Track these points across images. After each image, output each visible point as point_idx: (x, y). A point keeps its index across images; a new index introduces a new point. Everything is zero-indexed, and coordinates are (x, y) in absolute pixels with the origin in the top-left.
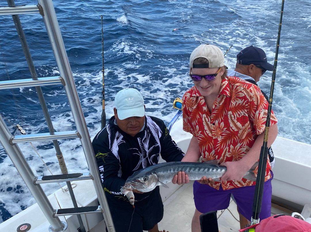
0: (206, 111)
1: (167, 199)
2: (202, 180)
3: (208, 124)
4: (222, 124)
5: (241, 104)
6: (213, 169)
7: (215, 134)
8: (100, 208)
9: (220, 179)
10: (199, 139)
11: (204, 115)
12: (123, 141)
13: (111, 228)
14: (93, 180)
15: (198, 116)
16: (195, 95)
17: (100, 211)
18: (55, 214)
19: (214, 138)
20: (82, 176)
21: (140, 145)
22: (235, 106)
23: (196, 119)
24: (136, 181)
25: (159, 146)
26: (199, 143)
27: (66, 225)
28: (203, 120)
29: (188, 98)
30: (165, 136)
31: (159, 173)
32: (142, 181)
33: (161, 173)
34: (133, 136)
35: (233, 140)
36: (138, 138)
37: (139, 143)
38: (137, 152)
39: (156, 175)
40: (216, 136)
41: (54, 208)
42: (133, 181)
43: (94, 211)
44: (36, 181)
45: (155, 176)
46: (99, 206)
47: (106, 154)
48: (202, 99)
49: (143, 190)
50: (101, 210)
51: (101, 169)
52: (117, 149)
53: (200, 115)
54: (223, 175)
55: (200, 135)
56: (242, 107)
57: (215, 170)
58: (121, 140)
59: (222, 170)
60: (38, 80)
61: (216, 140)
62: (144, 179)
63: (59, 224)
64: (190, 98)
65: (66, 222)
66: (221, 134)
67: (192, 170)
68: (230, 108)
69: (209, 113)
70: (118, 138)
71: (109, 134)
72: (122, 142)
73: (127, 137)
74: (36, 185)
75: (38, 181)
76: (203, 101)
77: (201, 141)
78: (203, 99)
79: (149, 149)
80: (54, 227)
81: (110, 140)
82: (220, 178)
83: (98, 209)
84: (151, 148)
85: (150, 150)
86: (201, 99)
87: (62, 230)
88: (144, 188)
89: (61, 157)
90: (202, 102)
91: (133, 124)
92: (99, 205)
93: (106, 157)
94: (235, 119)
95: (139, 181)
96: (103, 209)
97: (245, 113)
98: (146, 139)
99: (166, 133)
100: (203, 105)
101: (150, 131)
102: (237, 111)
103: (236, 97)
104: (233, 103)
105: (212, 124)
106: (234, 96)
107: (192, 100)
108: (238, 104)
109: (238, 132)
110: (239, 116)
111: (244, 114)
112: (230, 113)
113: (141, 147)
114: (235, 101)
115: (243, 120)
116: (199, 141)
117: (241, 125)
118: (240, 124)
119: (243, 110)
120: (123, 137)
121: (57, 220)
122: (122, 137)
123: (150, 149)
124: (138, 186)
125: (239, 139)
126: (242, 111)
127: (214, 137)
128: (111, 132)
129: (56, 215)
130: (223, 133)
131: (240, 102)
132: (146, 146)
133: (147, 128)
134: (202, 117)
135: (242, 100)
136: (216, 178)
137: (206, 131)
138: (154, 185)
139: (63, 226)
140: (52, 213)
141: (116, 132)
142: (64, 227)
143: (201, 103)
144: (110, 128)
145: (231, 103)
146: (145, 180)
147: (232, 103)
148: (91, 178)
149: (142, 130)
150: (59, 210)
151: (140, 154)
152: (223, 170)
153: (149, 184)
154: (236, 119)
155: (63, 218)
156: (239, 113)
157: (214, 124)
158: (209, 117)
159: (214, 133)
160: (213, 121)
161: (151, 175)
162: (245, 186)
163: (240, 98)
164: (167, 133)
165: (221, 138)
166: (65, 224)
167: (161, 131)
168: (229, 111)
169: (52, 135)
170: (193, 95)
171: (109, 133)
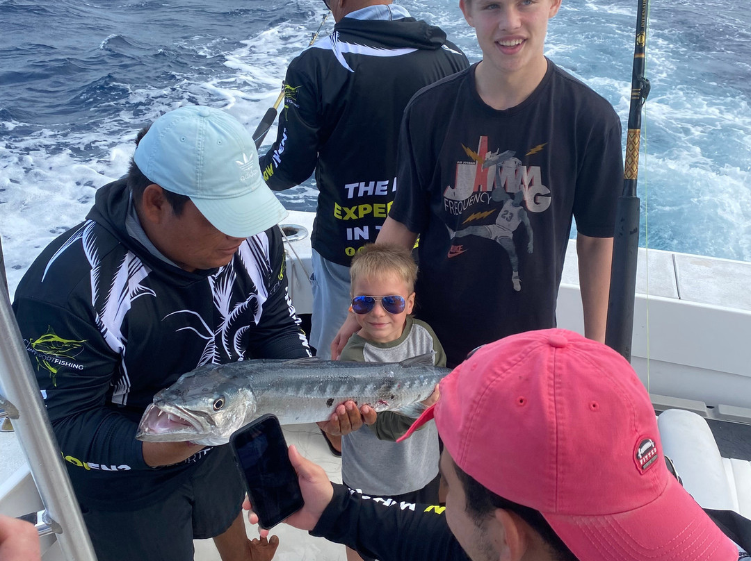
12: (148, 291)
17: (50, 530)
36: (209, 278)
38: (194, 321)
50: (52, 524)
58: (140, 286)
71: (94, 266)
72: (141, 292)
79: (231, 309)
83: (40, 523)
84: (239, 307)
85: (234, 311)
128: (102, 258)
132: (224, 298)
144: (97, 245)
171: (91, 262)
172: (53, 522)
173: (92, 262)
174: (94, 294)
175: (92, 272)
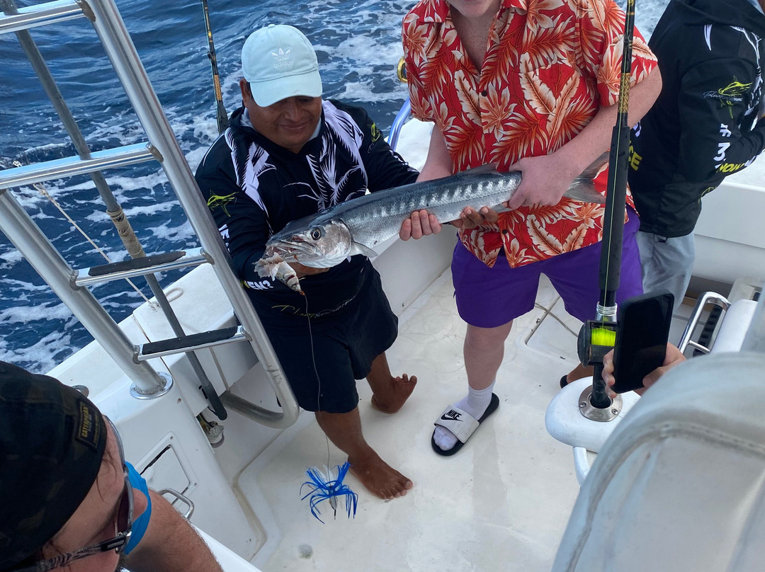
0: (463, 60)
1: (407, 307)
2: (465, 216)
3: (470, 96)
4: (506, 92)
5: (551, 31)
6: (485, 185)
7: (489, 121)
8: (242, 330)
9: (506, 204)
10: (449, 140)
11: (459, 74)
12: (271, 167)
13: (275, 374)
14: (212, 263)
15: (442, 78)
16: (430, 19)
17: (244, 338)
18: (138, 354)
19: (486, 132)
20: (184, 257)
21: (315, 174)
22: (536, 37)
23: (438, 87)
24: (294, 240)
25: (360, 169)
26: (451, 149)
27: (169, 379)
28: (457, 85)
29: (412, 28)
30: (371, 142)
31: (352, 220)
32: (308, 239)
33: (357, 221)
34: (296, 152)
35: (533, 142)
36: (307, 156)
37: (312, 169)
38: (308, 191)
39: (343, 226)
40: (490, 125)
41: (134, 343)
42: (285, 241)
43: (228, 338)
44: (75, 280)
45: (341, 227)
46: (239, 327)
47: (231, 197)
48: (449, 30)
49: (316, 264)
50: (246, 334)
51: (223, 234)
52: (256, 184)
53: (447, 76)
54: (512, 195)
55: (452, 129)
56: (553, 39)
57: (490, 185)
58: (266, 164)
59: (508, 181)
60: (19, 12)
61: (491, 137)
62: (312, 234)
63: (151, 376)
64: (416, 27)
65: (168, 373)
66: (503, 122)
67: (434, 199)
68: (524, 45)
69: (471, 65)
70: (255, 160)
71: (233, 150)
72: (267, 168)
73: (278, 153)
74: (78, 288)
75: (80, 279)
76: (452, 36)
77: (456, 145)
78: (451, 29)
79: (337, 182)
80: (142, 386)
81: (235, 164)
82: (508, 202)
83: (239, 333)
84: (343, 179)
85: (340, 183)
86: (447, 30)
87: (163, 390)
88: (316, 255)
89: (120, 218)
90: (451, 38)
91: (293, 118)
92: (239, 324)
93: (231, 203)
94: (535, 73)
95: (300, 240)
96: (249, 333)
97: (561, 57)
98: (326, 157)
99: (374, 135)
100: (454, 46)
101: (334, 135)
102: (542, 50)
103: (540, 12)
104: (532, 29)
105: (480, 93)
106: (535, 10)
107: (421, 32)
108: (543, 30)
109: (544, 118)
110: (547, 64)
111: (559, 59)
112: (526, 57)
113: (316, 179)
114: (536, 23)
115: (554, 77)
116: (450, 144)
117: (551, 92)
118: (548, 89)
119: (555, 50)
120: (268, 155)
121: (145, 370)
122: (266, 155)
123: (341, 181)
124: (300, 251)
125: (549, 138)
126: (553, 53)
127: (486, 128)
128: (237, 144)
129: (141, 357)
130: (508, 121)
131: (548, 23)
132: (330, 173)
133: (326, 130)
134: (454, 79)
135: (553, 19)
136: (497, 206)
137: (468, 115)
138: (343, 250)
139: (163, 382)
140: (131, 354)
141: (248, 146)
142: (165, 384)
143: (447, 41)
144: (234, 136)
145: (528, 27)
146: (316, 237)
147: (529, 30)
148: (206, 260)
149: (315, 135)
150: (145, 346)
151: (317, 198)
152: (512, 182)
153: (330, 246)
154: (538, 74)
155: (158, 363)
156: (546, 56)
157: (485, 93)
158: (471, 77)
159: (485, 117)
160: (483, 87)
161: (330, 226)
162: (563, 252)
163: (549, 13)
164: (376, 136)
165: (504, 136)
166: (166, 376)
167: (361, 132)
168: (521, 52)
169: (87, 159)
170: (426, 20)
172: (246, 333)
173: (232, 147)
174: (236, 167)
175: (232, 153)
